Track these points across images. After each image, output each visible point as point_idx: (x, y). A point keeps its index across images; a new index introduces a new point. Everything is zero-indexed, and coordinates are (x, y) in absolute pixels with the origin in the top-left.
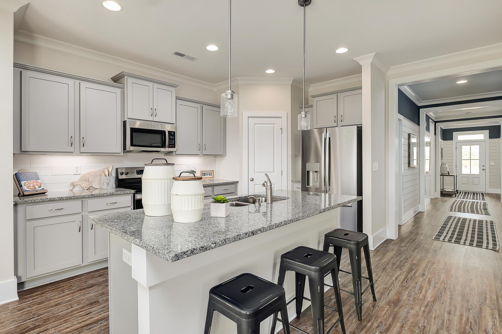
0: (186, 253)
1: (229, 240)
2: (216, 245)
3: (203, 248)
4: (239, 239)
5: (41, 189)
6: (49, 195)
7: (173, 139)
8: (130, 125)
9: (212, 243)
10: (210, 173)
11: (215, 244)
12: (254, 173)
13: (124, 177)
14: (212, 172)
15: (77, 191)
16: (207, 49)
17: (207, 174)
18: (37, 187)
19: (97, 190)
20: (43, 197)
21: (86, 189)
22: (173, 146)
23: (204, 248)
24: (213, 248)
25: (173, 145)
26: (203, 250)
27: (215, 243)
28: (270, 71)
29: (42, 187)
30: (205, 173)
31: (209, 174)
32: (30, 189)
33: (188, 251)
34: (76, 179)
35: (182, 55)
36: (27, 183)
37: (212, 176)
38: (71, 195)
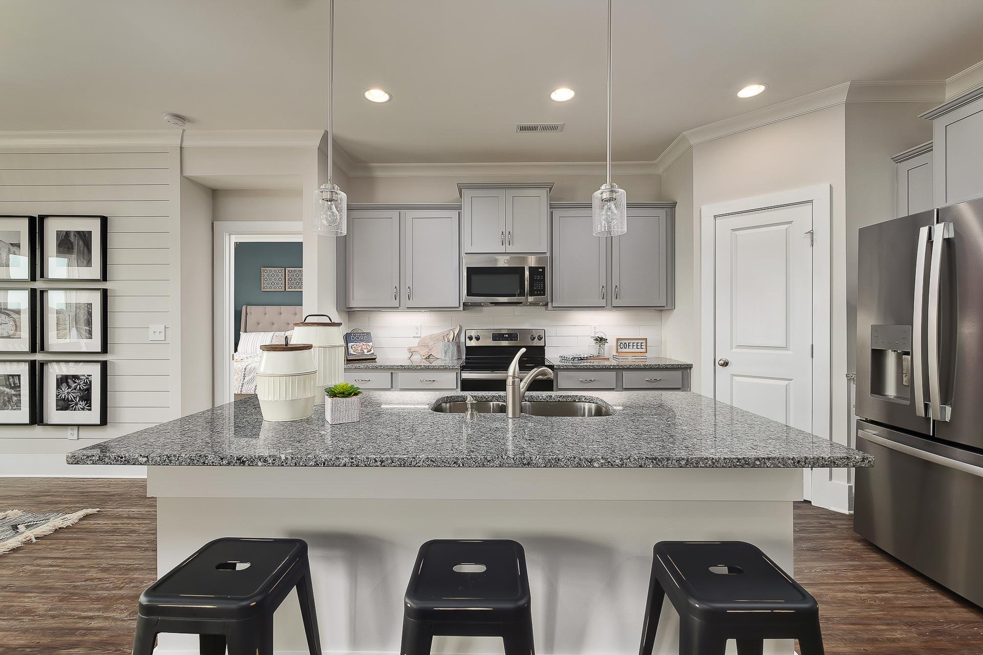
0: (90, 457)
1: (178, 459)
2: (148, 461)
3: (122, 458)
4: (204, 463)
5: (370, 353)
6: (379, 362)
7: (540, 280)
8: (466, 264)
9: (141, 455)
10: (639, 344)
11: (146, 459)
12: (731, 348)
13: (473, 343)
14: (644, 341)
15: (418, 360)
16: (553, 101)
17: (631, 344)
18: (365, 351)
19: (438, 361)
20: (370, 364)
21: (424, 358)
22: (540, 292)
23: (124, 459)
24: (141, 464)
25: (540, 290)
26: (121, 461)
27: (147, 457)
28: (751, 91)
29: (372, 352)
30: (627, 342)
31: (635, 344)
32: (357, 353)
33: (94, 456)
34: (414, 343)
35: (533, 128)
36: (355, 346)
37: (644, 350)
38: (406, 363)
